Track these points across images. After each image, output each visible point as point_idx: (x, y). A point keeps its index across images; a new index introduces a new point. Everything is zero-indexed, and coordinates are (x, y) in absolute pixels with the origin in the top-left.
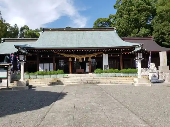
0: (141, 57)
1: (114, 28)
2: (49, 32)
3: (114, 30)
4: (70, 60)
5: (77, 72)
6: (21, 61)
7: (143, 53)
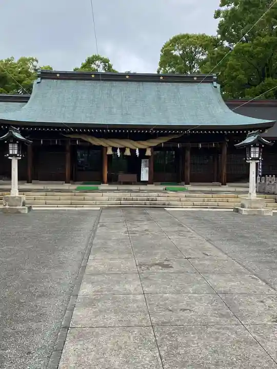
0: (257, 156)
1: (212, 77)
2: (55, 81)
3: (212, 82)
5: (119, 180)
6: (12, 155)
7: (260, 147)
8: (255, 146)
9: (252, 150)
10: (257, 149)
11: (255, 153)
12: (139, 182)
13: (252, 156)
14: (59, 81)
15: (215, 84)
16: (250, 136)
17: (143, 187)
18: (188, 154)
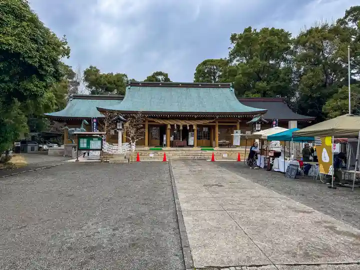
0: (259, 129)
1: (229, 85)
2: (138, 87)
3: (229, 88)
4: (169, 127)
6: (118, 129)
7: (261, 123)
8: (258, 123)
9: (257, 125)
10: (260, 125)
11: (258, 127)
12: (188, 146)
13: (257, 129)
14: (141, 88)
15: (231, 89)
16: (256, 117)
17: (191, 149)
18: (217, 129)
